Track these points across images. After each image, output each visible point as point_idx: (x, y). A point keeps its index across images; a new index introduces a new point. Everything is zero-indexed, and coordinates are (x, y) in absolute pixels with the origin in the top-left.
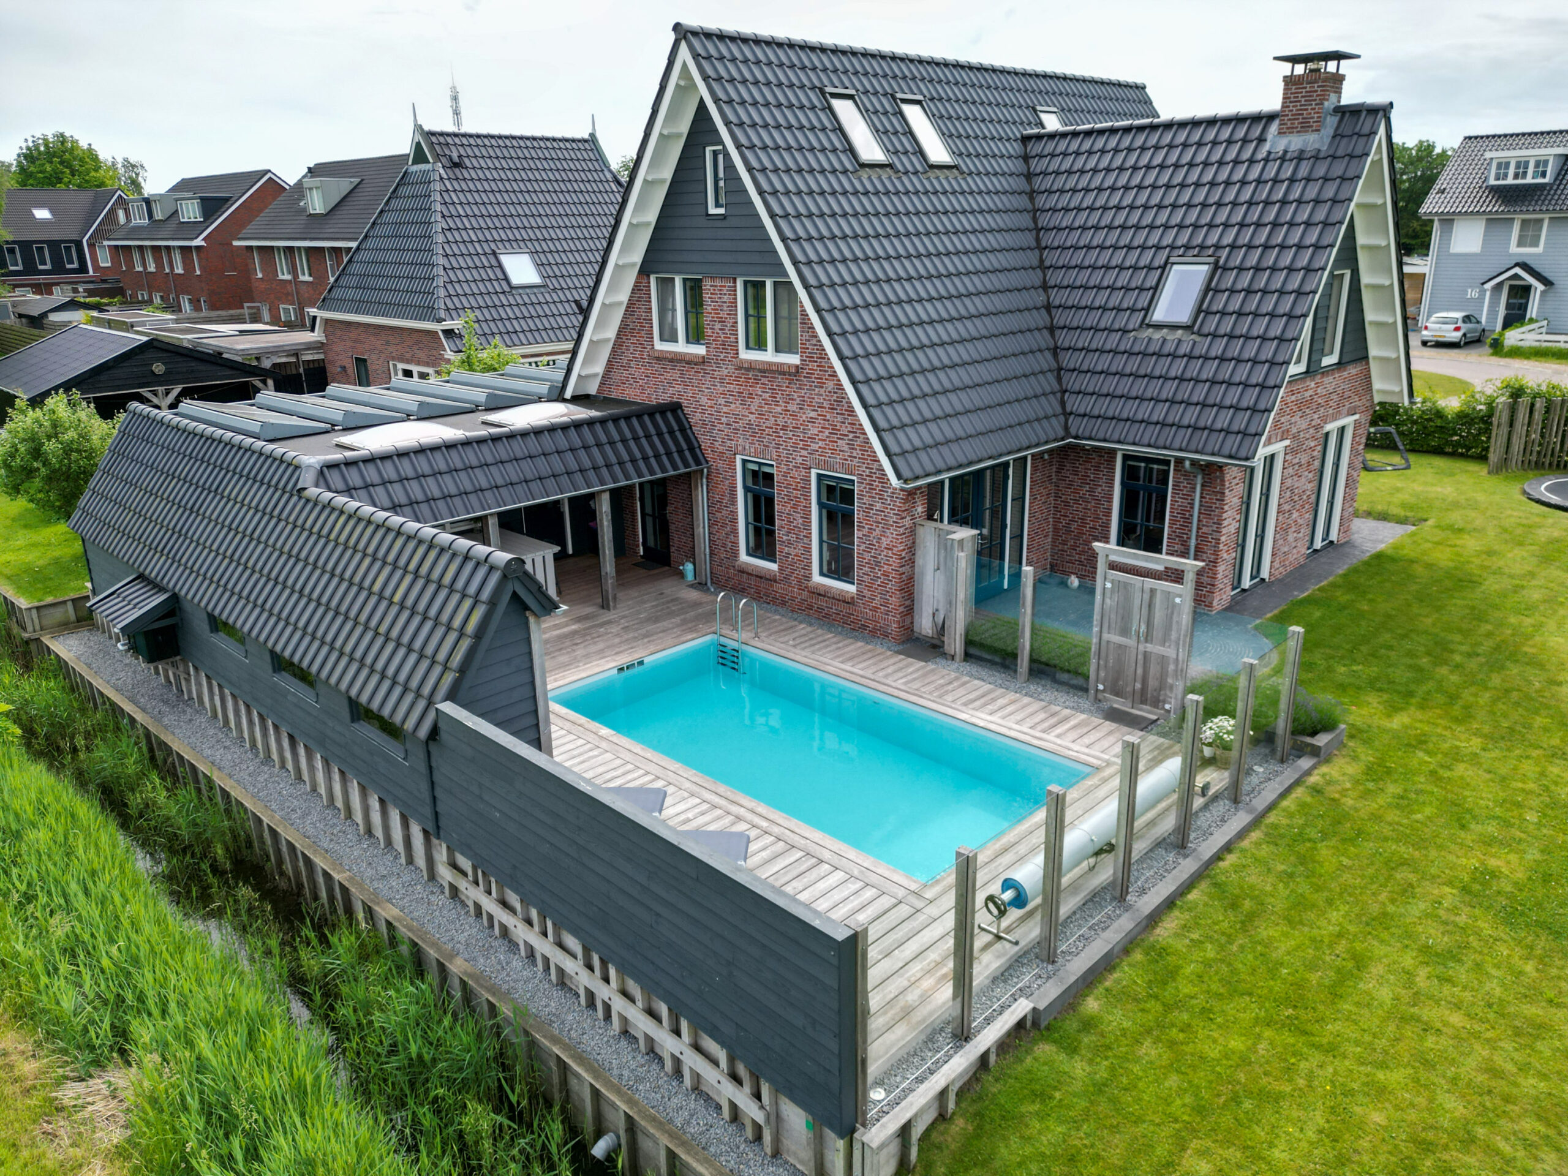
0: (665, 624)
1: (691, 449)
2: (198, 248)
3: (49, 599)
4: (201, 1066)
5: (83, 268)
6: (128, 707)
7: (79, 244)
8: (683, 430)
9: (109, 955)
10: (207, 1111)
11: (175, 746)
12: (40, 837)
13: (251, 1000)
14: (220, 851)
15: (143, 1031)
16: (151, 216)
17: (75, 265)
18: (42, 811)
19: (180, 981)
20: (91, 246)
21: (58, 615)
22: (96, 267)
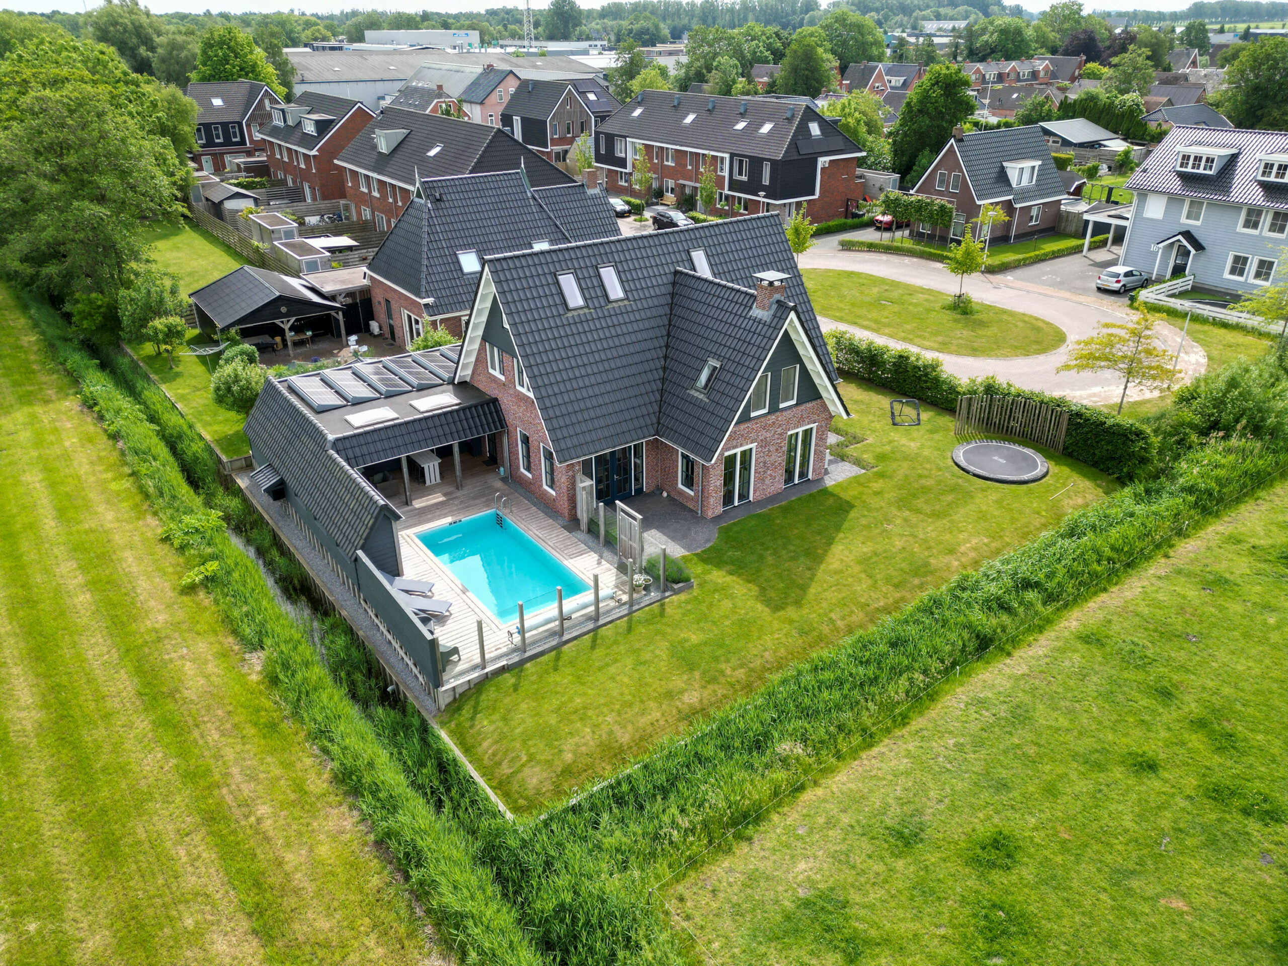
0: (478, 501)
1: (500, 421)
2: (314, 156)
3: (235, 457)
4: (282, 652)
5: (243, 142)
6: (266, 516)
7: (240, 124)
8: (497, 412)
9: (258, 618)
10: (283, 664)
11: (282, 538)
12: (236, 575)
13: (297, 636)
14: (296, 581)
15: (268, 642)
16: (285, 121)
17: (238, 139)
18: (236, 564)
19: (278, 629)
20: (248, 126)
21: (238, 464)
22: (252, 141)
